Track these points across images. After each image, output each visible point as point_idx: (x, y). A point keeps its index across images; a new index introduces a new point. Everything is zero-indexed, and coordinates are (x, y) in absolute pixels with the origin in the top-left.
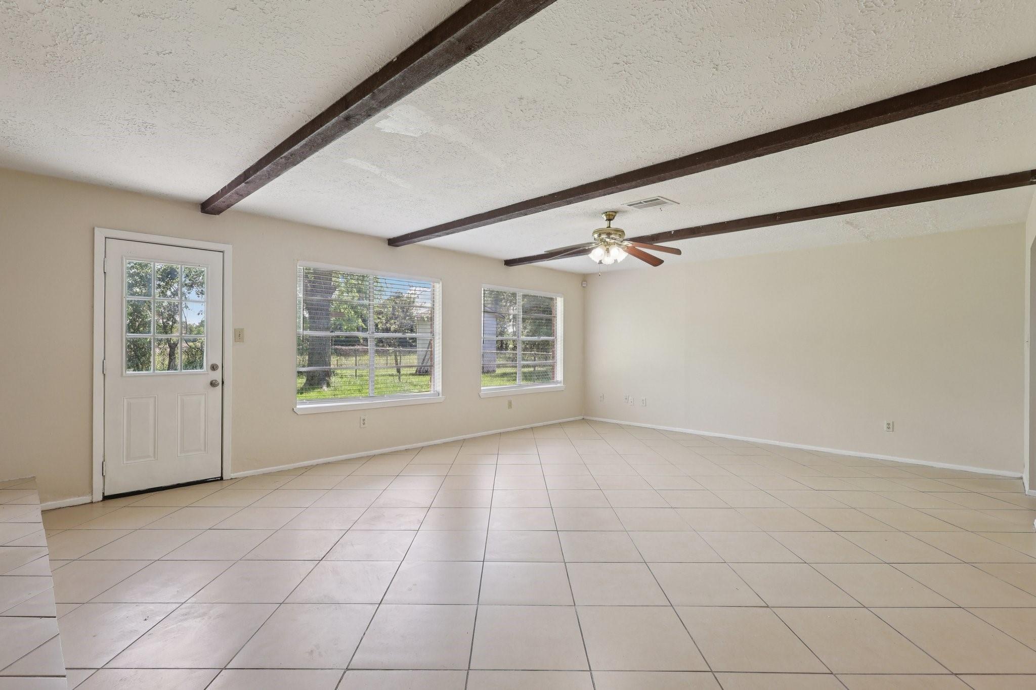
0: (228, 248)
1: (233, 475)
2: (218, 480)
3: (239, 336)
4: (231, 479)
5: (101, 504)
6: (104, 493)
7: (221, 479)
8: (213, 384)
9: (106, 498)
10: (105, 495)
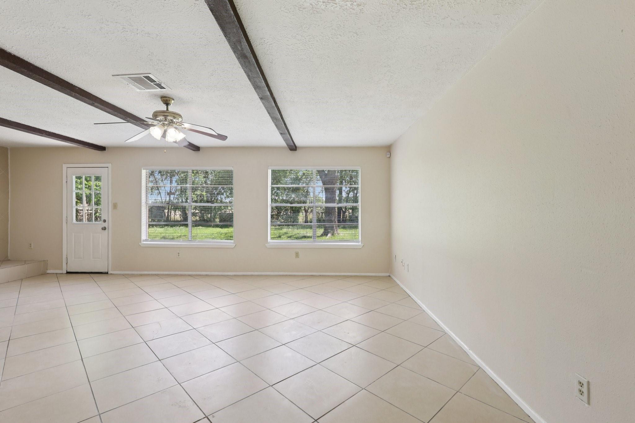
0: (109, 165)
1: (112, 272)
2: (106, 273)
3: (115, 206)
4: (111, 274)
5: (65, 275)
6: (67, 271)
7: (108, 273)
8: (104, 229)
9: (68, 273)
10: (68, 271)
